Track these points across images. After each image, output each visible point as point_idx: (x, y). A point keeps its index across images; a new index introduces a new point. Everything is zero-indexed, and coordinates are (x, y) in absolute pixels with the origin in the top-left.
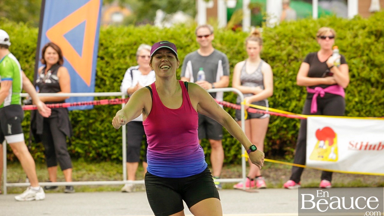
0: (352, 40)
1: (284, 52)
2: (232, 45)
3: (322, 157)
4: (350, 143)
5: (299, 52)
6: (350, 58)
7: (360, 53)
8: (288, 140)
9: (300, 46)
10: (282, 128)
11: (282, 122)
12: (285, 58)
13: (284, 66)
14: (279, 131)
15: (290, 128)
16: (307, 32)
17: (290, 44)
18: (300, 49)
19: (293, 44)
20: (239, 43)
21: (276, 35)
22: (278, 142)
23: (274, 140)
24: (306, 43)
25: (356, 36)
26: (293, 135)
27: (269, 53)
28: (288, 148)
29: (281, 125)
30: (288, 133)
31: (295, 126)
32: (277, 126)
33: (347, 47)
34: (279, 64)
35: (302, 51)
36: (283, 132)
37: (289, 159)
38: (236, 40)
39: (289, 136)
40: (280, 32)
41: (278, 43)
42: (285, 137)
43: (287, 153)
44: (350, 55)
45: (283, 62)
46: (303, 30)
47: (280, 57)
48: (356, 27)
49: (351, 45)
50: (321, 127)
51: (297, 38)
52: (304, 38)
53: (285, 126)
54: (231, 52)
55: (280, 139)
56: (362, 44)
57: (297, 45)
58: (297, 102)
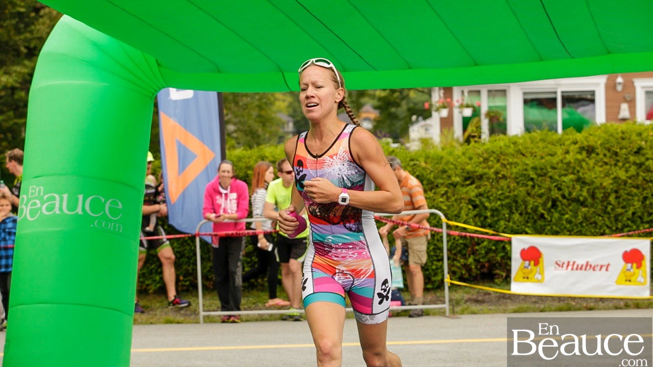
0: (563, 156)
1: (492, 170)
2: (437, 163)
3: (528, 278)
4: (557, 263)
5: (507, 169)
6: (560, 176)
7: (571, 171)
8: (497, 262)
9: (508, 163)
10: (491, 249)
11: (490, 244)
12: (494, 176)
13: (492, 185)
14: (487, 253)
15: (499, 250)
16: (516, 149)
17: (498, 161)
18: (508, 167)
19: (501, 161)
20: (444, 161)
21: (484, 152)
22: (487, 265)
23: (482, 262)
24: (515, 160)
25: (567, 152)
26: (502, 258)
27: (476, 172)
28: (498, 271)
29: (489, 247)
30: (497, 256)
31: (504, 248)
32: (485, 247)
33: (558, 164)
34: (486, 183)
35: (511, 168)
36: (491, 255)
37: (499, 283)
38: (442, 158)
39: (499, 258)
40: (488, 149)
41: (486, 160)
42: (495, 260)
43: (497, 276)
44: (560, 172)
45: (491, 181)
46: (512, 146)
47: (487, 176)
48: (567, 143)
49: (562, 161)
50: (526, 247)
51: (506, 155)
52: (513, 155)
53: (493, 248)
54: (436, 171)
55: (489, 261)
56: (572, 161)
57: (505, 162)
58: (507, 223)
